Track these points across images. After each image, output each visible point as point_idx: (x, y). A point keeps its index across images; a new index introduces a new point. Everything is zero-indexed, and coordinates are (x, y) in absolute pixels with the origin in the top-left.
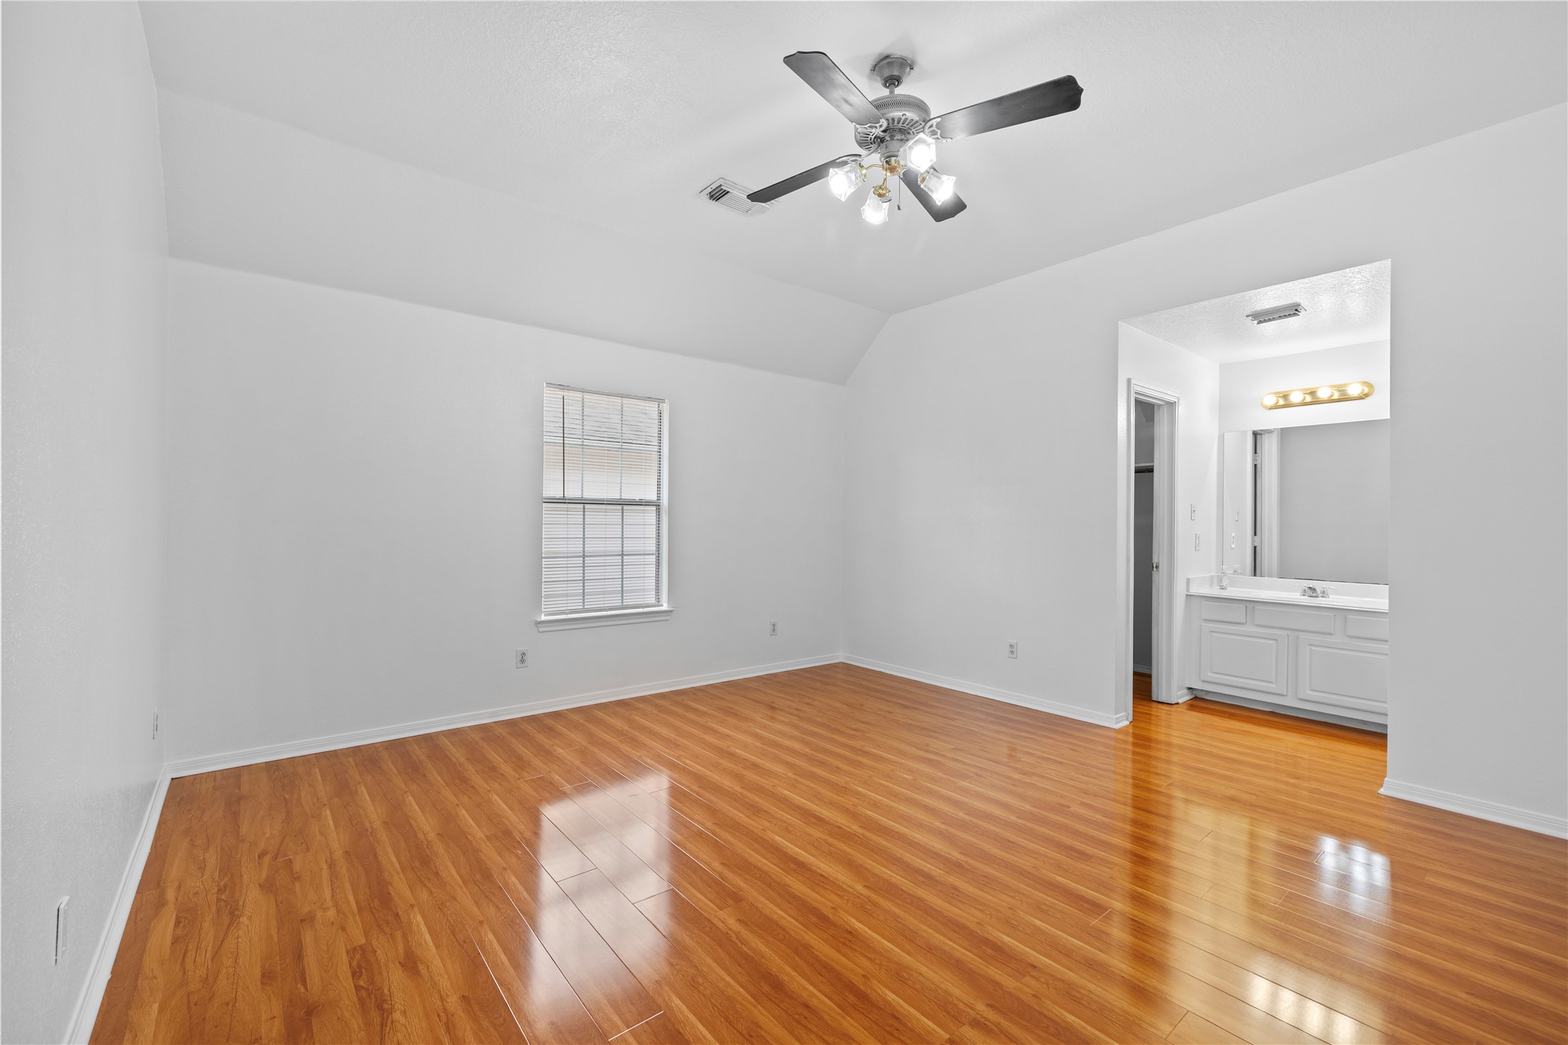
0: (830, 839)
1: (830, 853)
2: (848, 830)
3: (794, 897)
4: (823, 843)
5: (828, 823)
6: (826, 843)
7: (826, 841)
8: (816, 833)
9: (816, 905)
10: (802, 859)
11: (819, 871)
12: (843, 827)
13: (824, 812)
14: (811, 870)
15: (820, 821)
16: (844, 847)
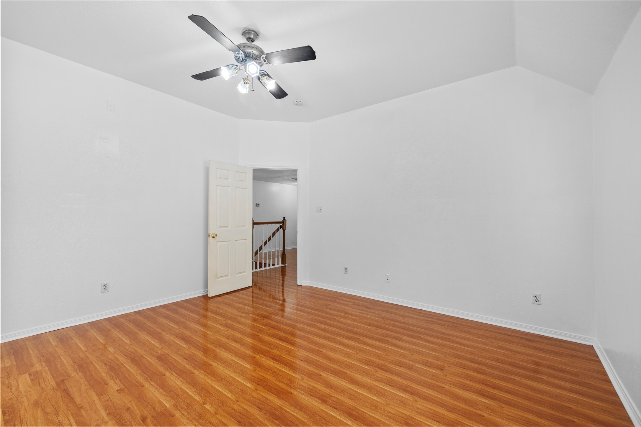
0: (270, 350)
1: (270, 344)
2: (261, 355)
3: (282, 331)
4: (272, 348)
5: (270, 357)
6: (271, 348)
7: (272, 349)
8: (276, 352)
9: (275, 330)
10: (281, 341)
11: (274, 338)
12: (263, 356)
13: (272, 364)
14: (277, 338)
15: (275, 358)
16: (264, 347)
